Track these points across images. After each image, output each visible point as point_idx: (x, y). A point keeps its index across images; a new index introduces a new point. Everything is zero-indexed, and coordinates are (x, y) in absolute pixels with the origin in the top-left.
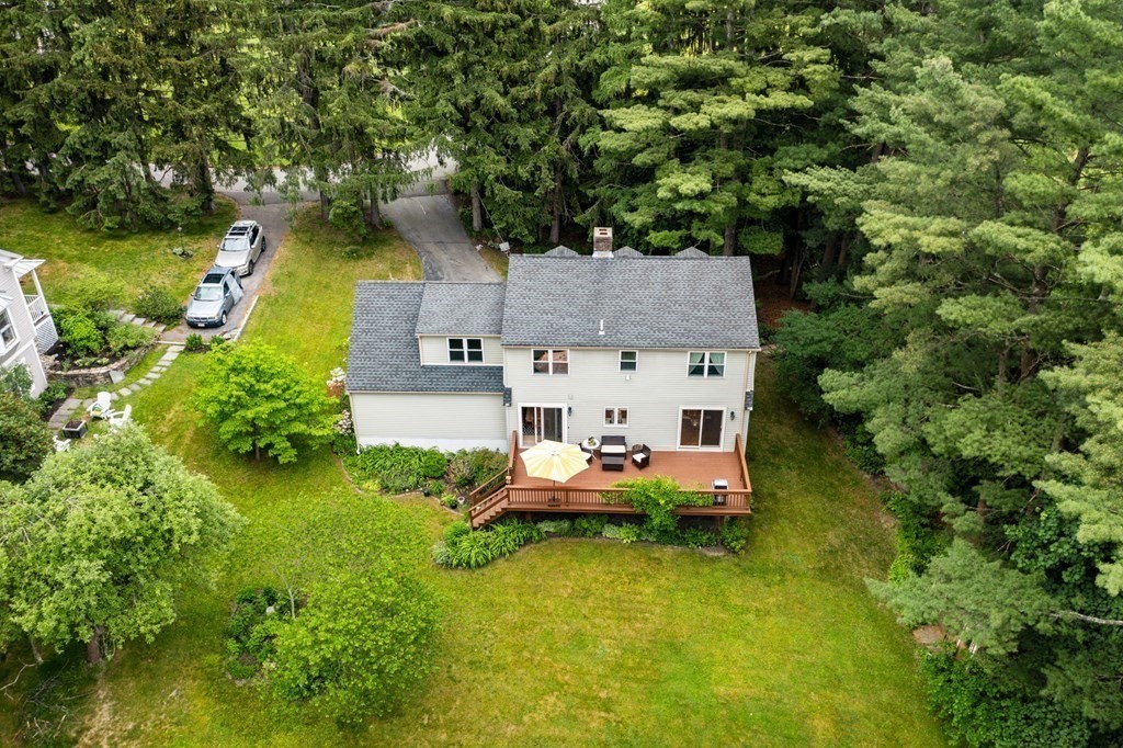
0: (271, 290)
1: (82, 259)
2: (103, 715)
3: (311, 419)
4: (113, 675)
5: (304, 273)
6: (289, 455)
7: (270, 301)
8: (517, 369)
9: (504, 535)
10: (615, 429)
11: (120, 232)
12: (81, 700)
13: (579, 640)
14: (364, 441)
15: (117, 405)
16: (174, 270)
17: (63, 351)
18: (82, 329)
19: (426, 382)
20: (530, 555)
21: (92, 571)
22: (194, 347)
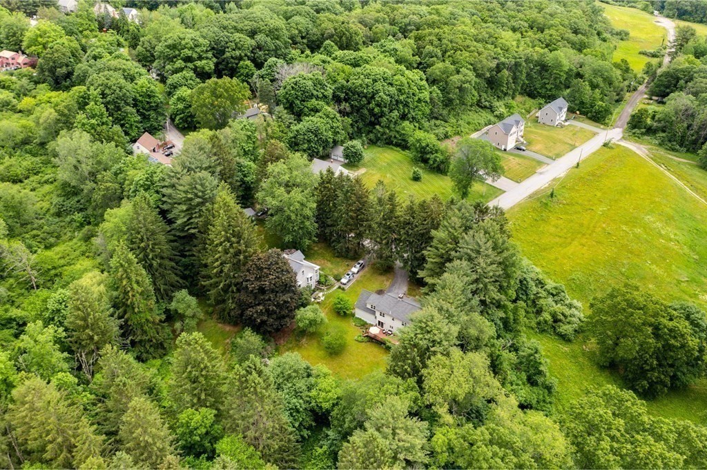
0: (359, 279)
1: (330, 261)
2: (304, 340)
3: (347, 310)
4: (307, 336)
5: (368, 275)
6: (342, 314)
7: (357, 281)
8: (378, 314)
9: (365, 339)
10: (391, 329)
11: (338, 257)
12: (303, 337)
13: (366, 357)
14: (356, 316)
15: (323, 295)
16: (344, 268)
17: (319, 282)
18: (323, 280)
19: (367, 310)
20: (368, 343)
21: (307, 322)
22: (339, 287)
